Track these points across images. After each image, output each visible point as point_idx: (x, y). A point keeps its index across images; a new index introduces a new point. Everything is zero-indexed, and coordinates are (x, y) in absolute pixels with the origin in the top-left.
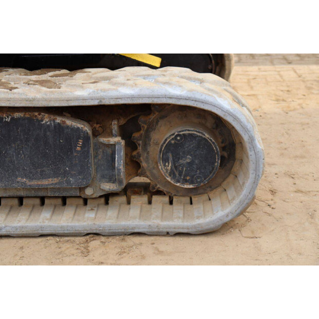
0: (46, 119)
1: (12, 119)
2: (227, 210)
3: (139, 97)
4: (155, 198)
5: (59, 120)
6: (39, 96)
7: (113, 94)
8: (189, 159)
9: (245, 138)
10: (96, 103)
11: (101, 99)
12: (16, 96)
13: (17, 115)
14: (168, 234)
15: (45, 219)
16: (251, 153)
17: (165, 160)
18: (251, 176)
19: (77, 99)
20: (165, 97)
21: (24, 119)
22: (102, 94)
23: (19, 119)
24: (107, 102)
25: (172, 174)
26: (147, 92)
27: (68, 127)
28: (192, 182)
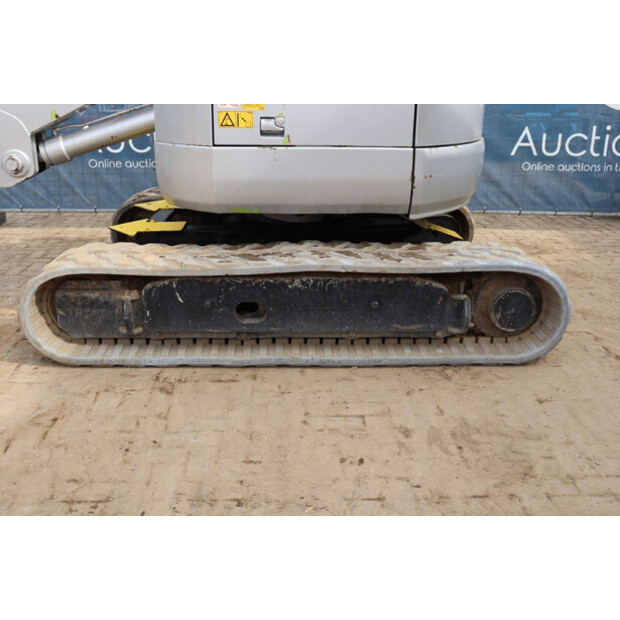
0: (419, 282)
1: (395, 282)
2: (542, 348)
3: (490, 267)
4: (481, 339)
5: (427, 283)
6: (419, 266)
7: (473, 264)
8: (513, 310)
9: (562, 296)
10: (459, 271)
11: (462, 268)
12: (403, 266)
13: (398, 279)
14: (498, 365)
15: (407, 354)
16: (564, 307)
17: (496, 311)
18: (563, 323)
19: (446, 268)
20: (509, 267)
21: (403, 281)
22: (465, 265)
23: (400, 282)
24: (467, 270)
25: (500, 321)
26: (497, 264)
27: (433, 288)
28: (513, 327)
